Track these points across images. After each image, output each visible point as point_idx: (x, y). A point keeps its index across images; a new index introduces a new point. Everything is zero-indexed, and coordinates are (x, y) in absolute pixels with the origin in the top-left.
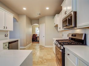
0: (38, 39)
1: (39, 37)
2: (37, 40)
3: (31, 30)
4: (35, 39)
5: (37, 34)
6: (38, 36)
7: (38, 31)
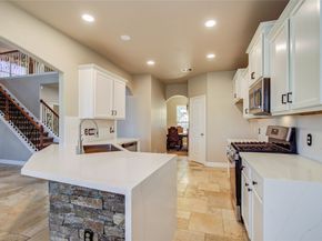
0: (185, 144)
1: (187, 136)
2: (181, 146)
3: (163, 112)
4: (175, 141)
5: (183, 125)
6: (185, 132)
7: (187, 116)
